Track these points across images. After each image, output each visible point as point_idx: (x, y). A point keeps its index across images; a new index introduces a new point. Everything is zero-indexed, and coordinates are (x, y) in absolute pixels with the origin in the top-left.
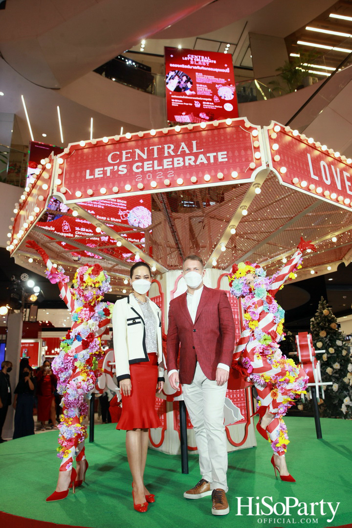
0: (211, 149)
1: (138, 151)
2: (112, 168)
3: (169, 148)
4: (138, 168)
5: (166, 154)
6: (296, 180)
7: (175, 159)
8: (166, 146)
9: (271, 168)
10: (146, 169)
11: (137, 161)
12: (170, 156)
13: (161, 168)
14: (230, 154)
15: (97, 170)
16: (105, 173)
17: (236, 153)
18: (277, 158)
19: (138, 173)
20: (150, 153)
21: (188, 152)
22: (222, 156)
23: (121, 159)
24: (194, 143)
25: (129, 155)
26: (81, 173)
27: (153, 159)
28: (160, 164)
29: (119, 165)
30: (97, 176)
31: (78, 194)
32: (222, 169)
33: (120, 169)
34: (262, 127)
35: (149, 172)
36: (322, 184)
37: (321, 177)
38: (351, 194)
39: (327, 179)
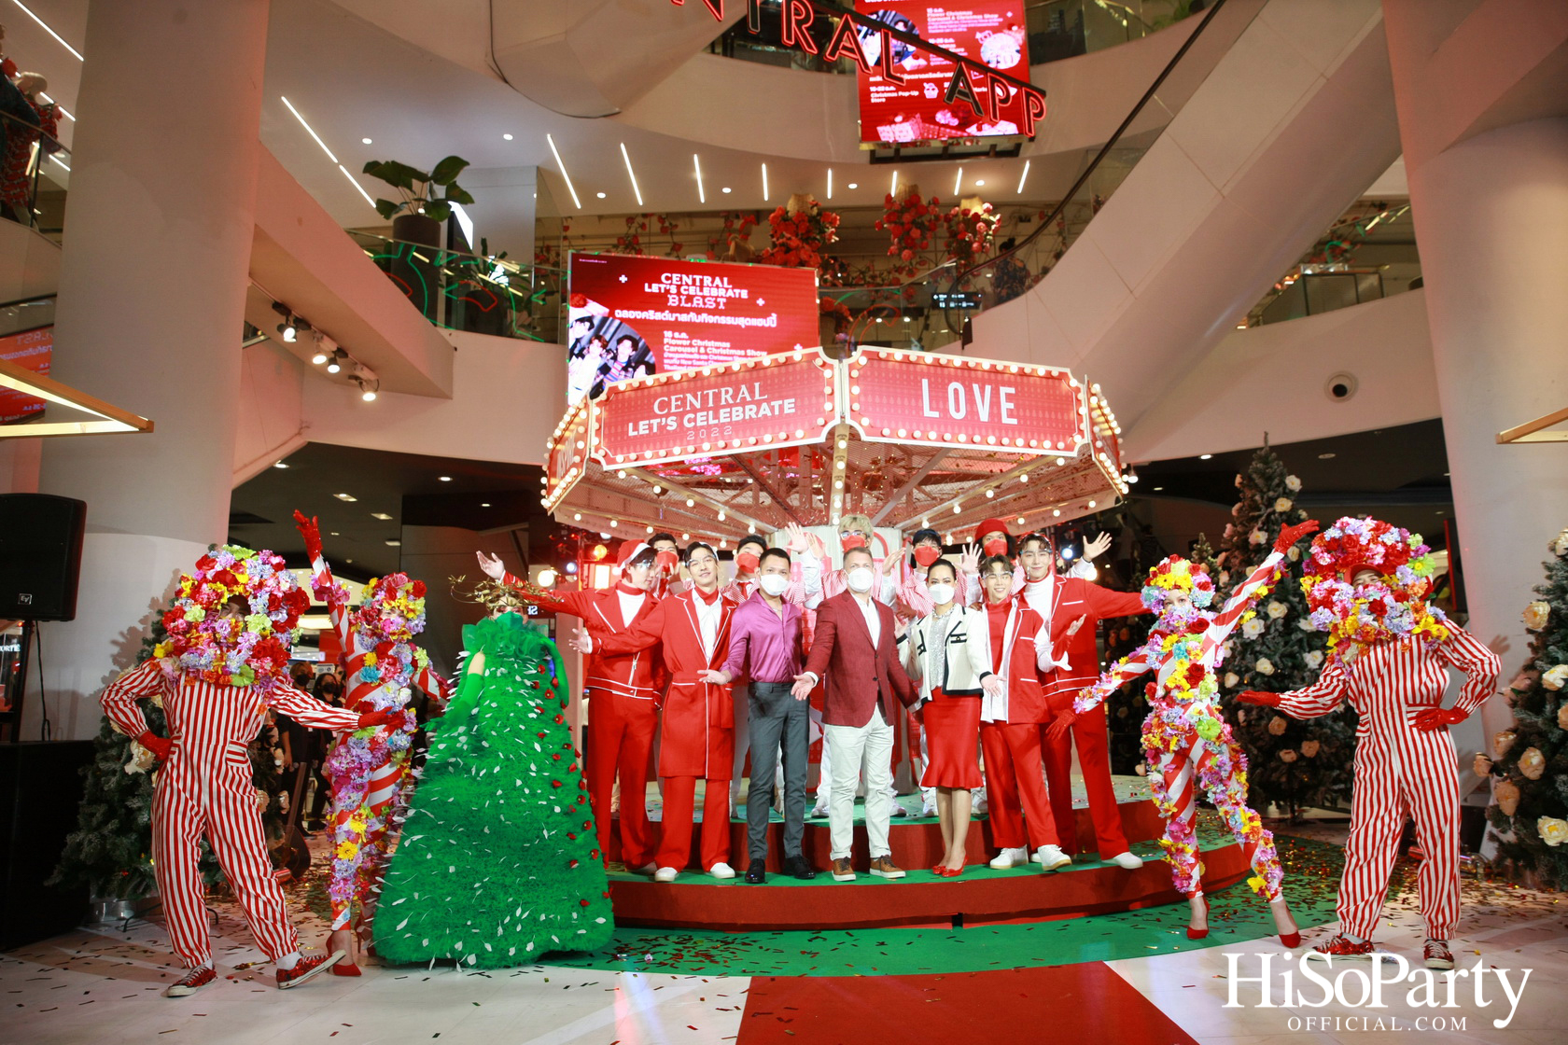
0: (777, 395)
1: (689, 397)
2: (659, 420)
3: (727, 392)
4: (689, 421)
5: (723, 403)
6: (886, 431)
7: (734, 409)
8: (723, 390)
9: (849, 421)
10: (699, 424)
11: (688, 412)
12: (727, 405)
13: (716, 421)
14: (799, 404)
15: (641, 423)
16: (650, 427)
17: (806, 402)
18: (856, 407)
19: (689, 429)
20: (705, 399)
21: (749, 399)
22: (789, 406)
23: (670, 409)
24: (757, 385)
25: (679, 403)
26: (622, 427)
27: (708, 409)
28: (716, 416)
29: (667, 416)
30: (641, 432)
31: (620, 458)
32: (788, 425)
33: (669, 422)
34: (841, 361)
35: (702, 427)
36: (946, 422)
37: (945, 411)
38: (1014, 421)
39: (958, 410)
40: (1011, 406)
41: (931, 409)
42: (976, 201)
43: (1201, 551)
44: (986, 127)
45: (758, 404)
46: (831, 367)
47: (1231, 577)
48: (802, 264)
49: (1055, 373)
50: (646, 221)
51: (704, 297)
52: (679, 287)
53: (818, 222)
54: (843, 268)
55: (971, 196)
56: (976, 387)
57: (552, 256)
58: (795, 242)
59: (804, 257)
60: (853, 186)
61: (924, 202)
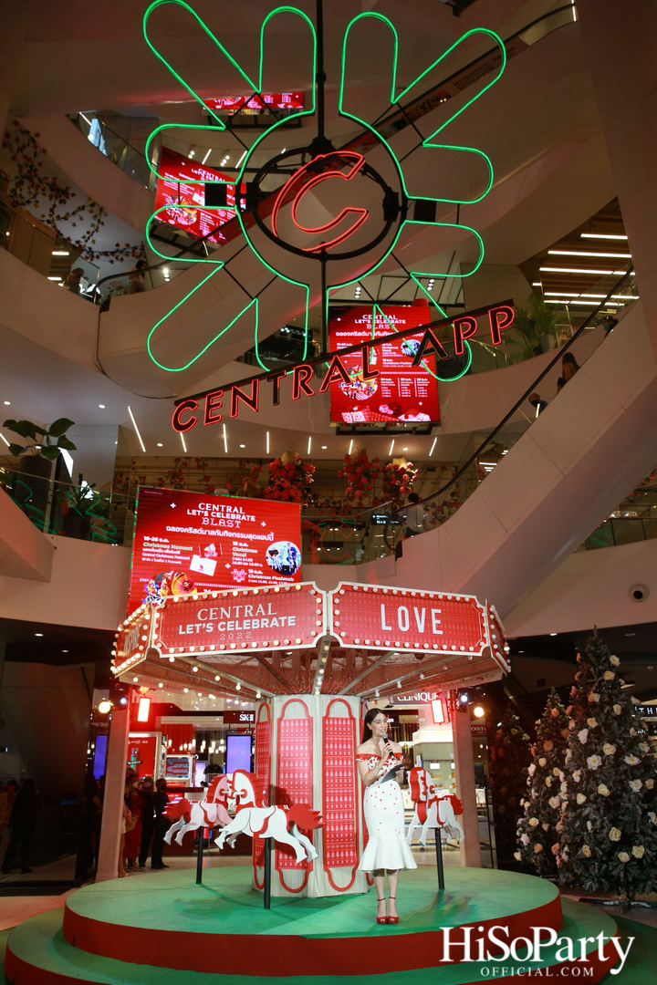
0: (283, 612)
1: (223, 609)
2: (201, 625)
3: (249, 608)
5: (246, 615)
6: (357, 641)
7: (253, 621)
8: (246, 607)
9: (332, 633)
10: (229, 629)
11: (222, 621)
12: (249, 618)
13: (241, 628)
14: (298, 620)
15: (188, 626)
16: (195, 629)
17: (303, 619)
18: (337, 624)
19: (221, 632)
20: (233, 612)
21: (264, 614)
22: (291, 621)
23: (209, 617)
24: (270, 605)
25: (216, 613)
26: (175, 628)
27: (235, 620)
28: (241, 625)
29: (207, 622)
30: (188, 632)
31: (172, 650)
32: (290, 634)
33: (208, 626)
34: (327, 592)
35: (231, 631)
36: (396, 633)
37: (395, 626)
38: (441, 632)
39: (404, 625)
40: (439, 622)
41: (387, 625)
42: (402, 460)
43: (552, 700)
44: (410, 416)
45: (270, 618)
46: (321, 596)
47: (576, 723)
48: (291, 499)
49: (467, 600)
50: (188, 461)
51: (226, 520)
52: (210, 512)
53: (301, 470)
54: (315, 497)
55: (399, 457)
56: (416, 609)
57: (124, 481)
58: (287, 484)
59: (292, 494)
60: (324, 448)
61: (370, 460)
